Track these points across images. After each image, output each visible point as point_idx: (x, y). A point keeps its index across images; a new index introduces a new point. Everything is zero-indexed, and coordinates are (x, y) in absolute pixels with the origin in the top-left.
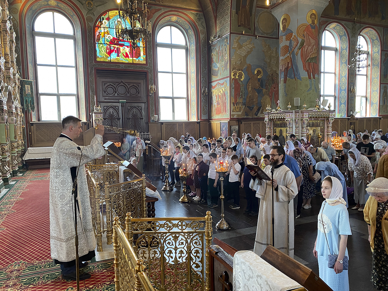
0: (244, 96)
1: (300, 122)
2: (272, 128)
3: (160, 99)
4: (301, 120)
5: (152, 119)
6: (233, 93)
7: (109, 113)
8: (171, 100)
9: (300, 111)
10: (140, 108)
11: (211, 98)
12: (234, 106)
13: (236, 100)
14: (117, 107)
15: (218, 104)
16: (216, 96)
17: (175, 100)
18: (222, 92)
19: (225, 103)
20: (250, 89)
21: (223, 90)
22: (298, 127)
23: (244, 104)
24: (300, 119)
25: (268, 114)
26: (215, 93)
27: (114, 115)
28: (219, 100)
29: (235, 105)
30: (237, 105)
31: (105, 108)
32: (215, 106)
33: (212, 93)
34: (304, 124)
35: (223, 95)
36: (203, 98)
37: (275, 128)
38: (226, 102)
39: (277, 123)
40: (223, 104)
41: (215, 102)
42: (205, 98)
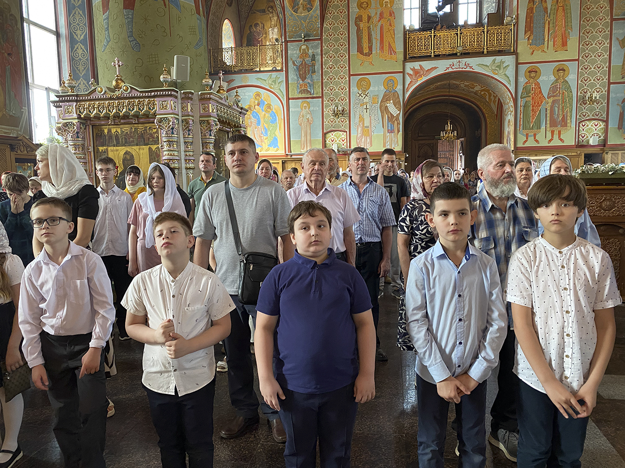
1: (196, 128)
2: (91, 149)
4: (201, 122)
9: (195, 97)
22: (192, 143)
24: (197, 119)
25: (77, 101)
34: (210, 135)
37: (101, 148)
39: (109, 131)
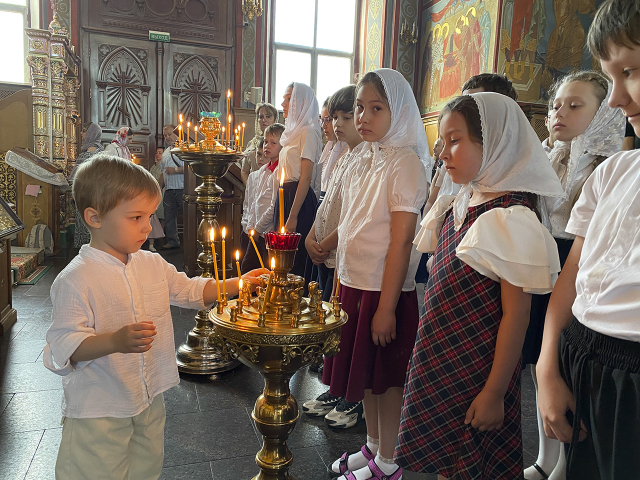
0: (543, 31)
3: (278, 51)
5: (247, 98)
6: (510, 18)
7: (116, 69)
8: (308, 56)
10: (213, 63)
11: (425, 52)
12: (509, 60)
13: (515, 43)
14: (142, 55)
15: (450, 62)
16: (445, 43)
17: (320, 58)
18: (466, 22)
19: (478, 55)
20: (563, 12)
21: (474, 13)
23: (539, 59)
26: (440, 34)
27: (132, 75)
28: (455, 48)
29: (513, 60)
30: (516, 60)
31: (105, 51)
32: (438, 72)
33: (430, 35)
35: (469, 34)
36: (402, 53)
38: (481, 50)
40: (469, 60)
41: (440, 61)
42: (406, 54)
